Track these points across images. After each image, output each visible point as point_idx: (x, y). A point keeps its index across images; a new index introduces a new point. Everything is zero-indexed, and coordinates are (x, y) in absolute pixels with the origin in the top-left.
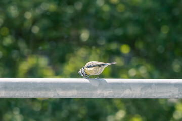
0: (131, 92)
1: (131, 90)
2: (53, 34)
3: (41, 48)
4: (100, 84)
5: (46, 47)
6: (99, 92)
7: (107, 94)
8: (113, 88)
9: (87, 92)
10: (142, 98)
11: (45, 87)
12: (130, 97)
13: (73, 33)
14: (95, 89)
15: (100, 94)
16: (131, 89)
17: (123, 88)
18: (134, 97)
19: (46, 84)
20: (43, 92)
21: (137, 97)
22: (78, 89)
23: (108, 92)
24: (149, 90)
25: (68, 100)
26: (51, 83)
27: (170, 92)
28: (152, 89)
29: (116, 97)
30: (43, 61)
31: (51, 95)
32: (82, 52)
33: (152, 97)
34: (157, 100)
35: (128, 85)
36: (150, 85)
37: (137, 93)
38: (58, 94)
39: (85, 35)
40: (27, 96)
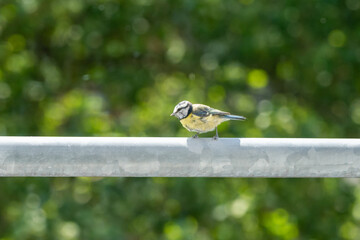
0: (268, 165)
1: (268, 160)
2: (114, 48)
3: (86, 77)
4: (206, 149)
5: (98, 74)
6: (203, 164)
7: (219, 168)
8: (231, 157)
9: (180, 165)
10: (289, 176)
11: (96, 155)
12: (265, 175)
13: (152, 46)
14: (195, 158)
15: (206, 168)
16: (267, 158)
17: (252, 157)
18: (273, 175)
19: (97, 148)
20: (91, 165)
21: (280, 176)
22: (161, 159)
23: (221, 165)
24: (304, 162)
25: (142, 181)
26: (108, 148)
27: (346, 164)
28: (309, 158)
29: (238, 174)
30: (94, 104)
31: (108, 170)
32: (170, 85)
33: (309, 176)
34: (319, 180)
35: (262, 152)
36: (304, 151)
37: (281, 168)
38: (122, 170)
39: (176, 49)
40: (61, 172)
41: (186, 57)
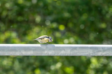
0: (65, 52)
1: (65, 51)
2: (20, 18)
3: (12, 27)
4: (47, 48)
5: (15, 26)
6: (46, 52)
7: (51, 53)
8: (54, 50)
9: (39, 52)
10: (71, 55)
11: (14, 49)
12: (64, 55)
13: (31, 18)
14: (43, 50)
15: (47, 53)
16: (64, 50)
17: (60, 50)
18: (66, 55)
19: (15, 47)
20: (13, 52)
21: (68, 55)
22: (33, 50)
23: (51, 52)
24: (75, 51)
25: (28, 57)
26: (18, 47)
27: (88, 52)
28: (77, 50)
29: (56, 55)
30: (14, 35)
31: (18, 54)
32: (36, 29)
33: (77, 55)
34: (80, 57)
35: (63, 48)
36: (75, 48)
37: (68, 53)
38: (22, 54)
39: (38, 19)
40: (4, 54)
41: (41, 21)
